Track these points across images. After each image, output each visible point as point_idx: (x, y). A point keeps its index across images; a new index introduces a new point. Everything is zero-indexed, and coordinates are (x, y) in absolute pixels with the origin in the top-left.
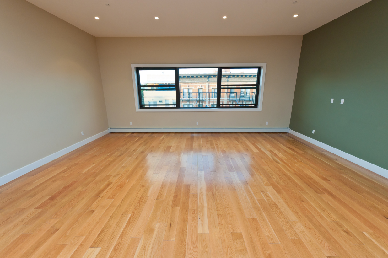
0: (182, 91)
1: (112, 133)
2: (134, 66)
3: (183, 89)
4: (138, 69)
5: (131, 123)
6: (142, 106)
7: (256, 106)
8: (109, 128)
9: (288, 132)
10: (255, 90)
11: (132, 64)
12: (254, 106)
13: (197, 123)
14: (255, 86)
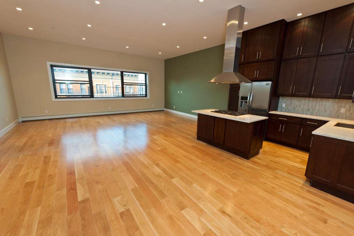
1: (23, 122)
2: (49, 64)
5: (46, 111)
6: (56, 97)
7: (146, 96)
12: (145, 96)
13: (109, 108)
14: (144, 84)
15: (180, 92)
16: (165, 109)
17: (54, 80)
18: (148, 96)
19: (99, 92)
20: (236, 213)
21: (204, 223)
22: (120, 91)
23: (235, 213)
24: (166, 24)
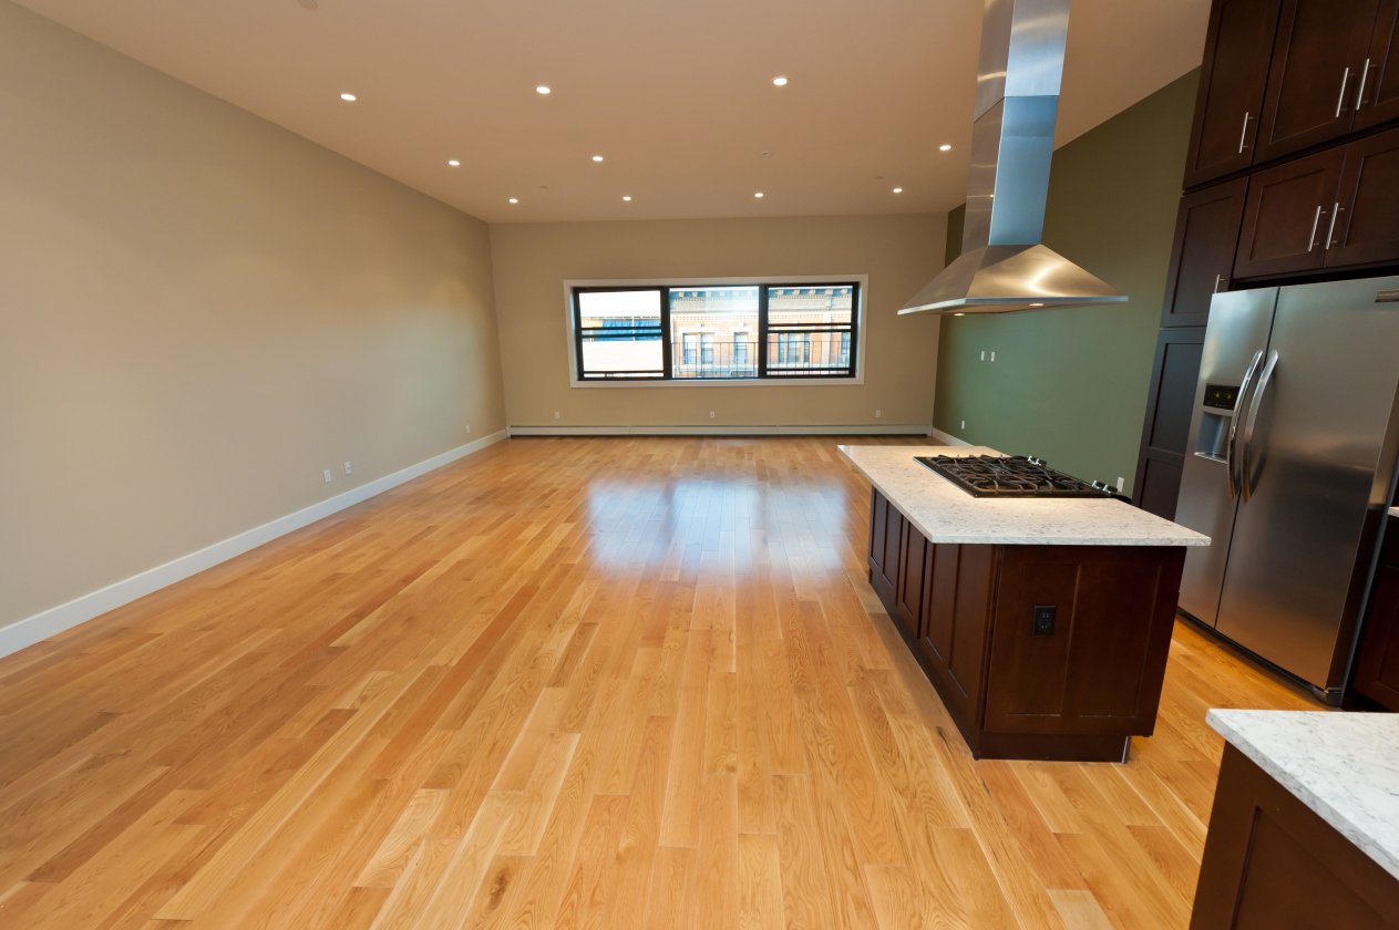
0: (680, 340)
1: (513, 437)
2: (568, 284)
3: (684, 334)
4: (577, 291)
5: (557, 415)
6: (581, 375)
7: (852, 371)
8: (508, 427)
9: (929, 435)
10: (848, 336)
11: (565, 281)
13: (712, 414)
14: (849, 327)
15: (988, 356)
16: (935, 429)
17: (579, 328)
18: (857, 374)
19: (785, 357)
20: (529, 912)
21: (407, 860)
22: (753, 352)
23: (531, 908)
24: (789, 79)
